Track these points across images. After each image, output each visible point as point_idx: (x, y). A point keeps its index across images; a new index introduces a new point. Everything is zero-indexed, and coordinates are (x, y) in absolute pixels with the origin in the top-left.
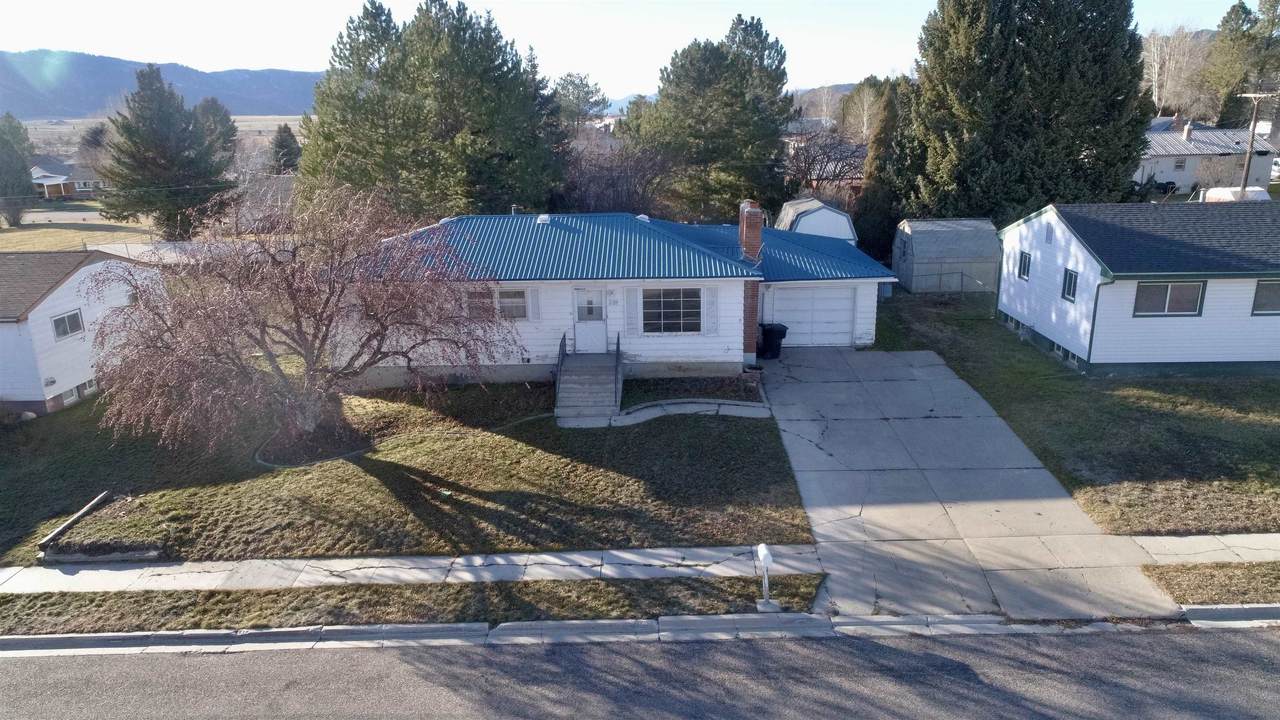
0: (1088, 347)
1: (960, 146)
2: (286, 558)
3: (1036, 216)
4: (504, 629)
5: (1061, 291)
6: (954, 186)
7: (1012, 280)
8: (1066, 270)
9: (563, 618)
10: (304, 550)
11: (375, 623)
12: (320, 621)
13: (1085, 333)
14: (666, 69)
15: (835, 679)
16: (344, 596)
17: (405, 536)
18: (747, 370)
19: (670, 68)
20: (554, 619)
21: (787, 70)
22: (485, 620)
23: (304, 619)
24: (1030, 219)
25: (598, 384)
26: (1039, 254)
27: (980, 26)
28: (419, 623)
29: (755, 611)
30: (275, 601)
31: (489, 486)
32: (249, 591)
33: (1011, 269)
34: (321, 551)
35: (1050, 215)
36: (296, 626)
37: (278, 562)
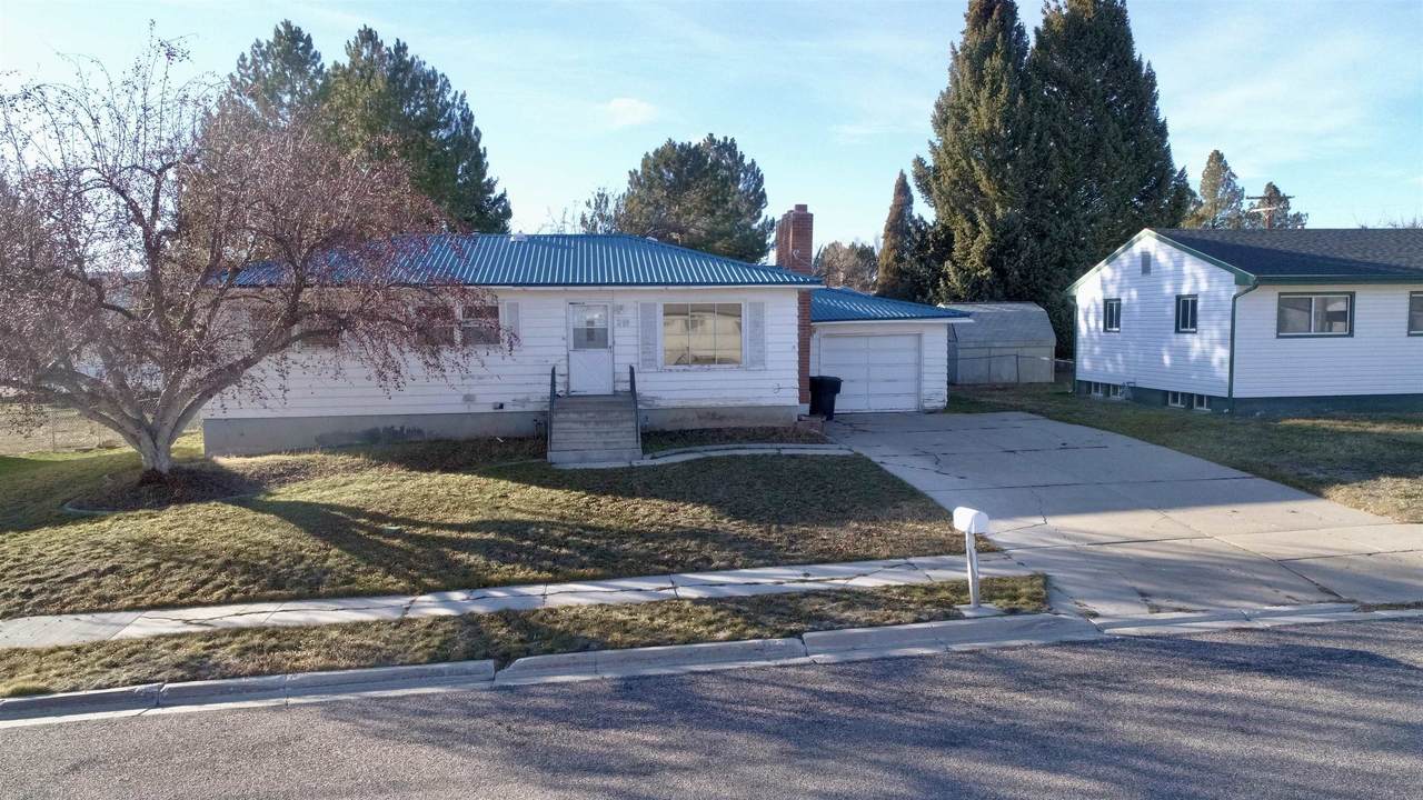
0: (1227, 380)
1: (992, 225)
2: (100, 611)
3: (1124, 251)
4: (524, 667)
5: (1174, 327)
6: (989, 269)
7: (1095, 337)
8: (1178, 298)
9: (633, 645)
10: (135, 599)
11: (271, 673)
12: (159, 676)
13: (1222, 362)
14: (636, 172)
15: (1160, 681)
16: (210, 643)
17: (325, 573)
18: (803, 418)
19: (639, 169)
20: (613, 649)
21: (767, 192)
22: (486, 656)
23: (125, 677)
24: (1116, 257)
25: (607, 422)
26: (1134, 293)
27: (1002, 97)
28: (358, 667)
29: (960, 616)
30: (71, 659)
31: (464, 517)
32: (16, 650)
33: (1093, 325)
34: (169, 598)
35: (1147, 241)
36: (109, 687)
37: (83, 617)
